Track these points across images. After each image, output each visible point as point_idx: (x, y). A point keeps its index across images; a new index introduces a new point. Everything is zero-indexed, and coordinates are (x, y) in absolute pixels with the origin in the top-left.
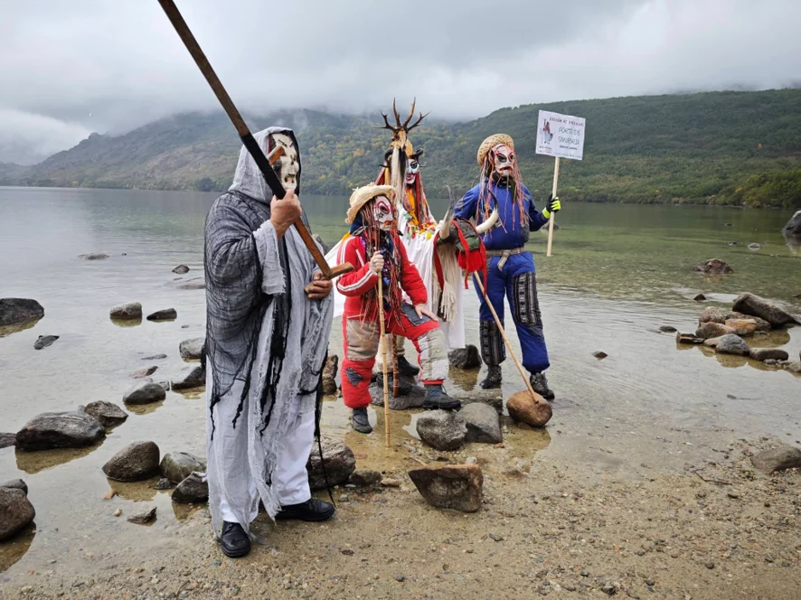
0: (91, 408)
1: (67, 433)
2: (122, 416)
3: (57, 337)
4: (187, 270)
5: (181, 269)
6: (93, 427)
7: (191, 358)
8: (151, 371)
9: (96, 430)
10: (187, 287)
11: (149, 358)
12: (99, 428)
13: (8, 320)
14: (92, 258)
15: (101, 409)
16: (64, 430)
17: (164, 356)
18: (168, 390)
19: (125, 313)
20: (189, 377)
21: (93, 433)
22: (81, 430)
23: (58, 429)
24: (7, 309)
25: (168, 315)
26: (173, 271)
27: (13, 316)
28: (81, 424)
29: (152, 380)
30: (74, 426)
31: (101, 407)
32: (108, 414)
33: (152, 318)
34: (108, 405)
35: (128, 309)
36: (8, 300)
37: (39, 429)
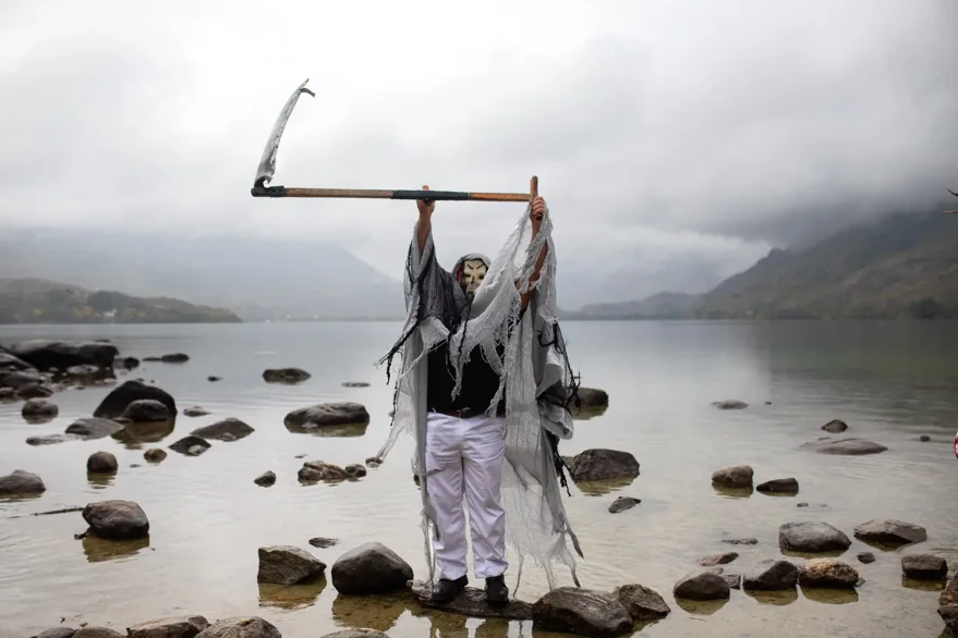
0: (625, 591)
1: (586, 616)
2: (662, 609)
3: (638, 501)
4: (843, 427)
5: (835, 426)
6: (617, 616)
7: (789, 550)
8: (728, 559)
9: (620, 621)
10: (833, 451)
11: (732, 542)
12: (624, 619)
13: (596, 476)
14: (727, 406)
15: (635, 596)
16: (582, 612)
17: (754, 542)
18: (737, 588)
19: (729, 480)
20: (766, 574)
21: (615, 623)
22: (602, 616)
23: (576, 610)
24: (599, 462)
25: (787, 487)
26: (824, 428)
27: (604, 470)
28: (603, 609)
29: (722, 570)
30: (594, 609)
31: (638, 592)
32: (643, 604)
33: (764, 489)
34: (647, 592)
35: (733, 473)
36: (601, 450)
37: (556, 605)
